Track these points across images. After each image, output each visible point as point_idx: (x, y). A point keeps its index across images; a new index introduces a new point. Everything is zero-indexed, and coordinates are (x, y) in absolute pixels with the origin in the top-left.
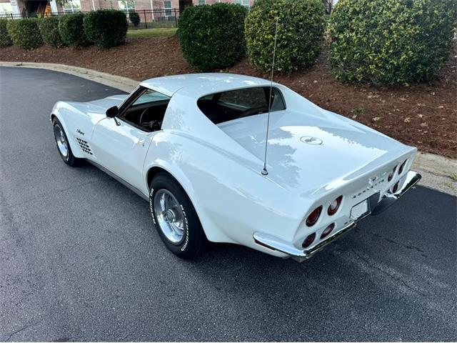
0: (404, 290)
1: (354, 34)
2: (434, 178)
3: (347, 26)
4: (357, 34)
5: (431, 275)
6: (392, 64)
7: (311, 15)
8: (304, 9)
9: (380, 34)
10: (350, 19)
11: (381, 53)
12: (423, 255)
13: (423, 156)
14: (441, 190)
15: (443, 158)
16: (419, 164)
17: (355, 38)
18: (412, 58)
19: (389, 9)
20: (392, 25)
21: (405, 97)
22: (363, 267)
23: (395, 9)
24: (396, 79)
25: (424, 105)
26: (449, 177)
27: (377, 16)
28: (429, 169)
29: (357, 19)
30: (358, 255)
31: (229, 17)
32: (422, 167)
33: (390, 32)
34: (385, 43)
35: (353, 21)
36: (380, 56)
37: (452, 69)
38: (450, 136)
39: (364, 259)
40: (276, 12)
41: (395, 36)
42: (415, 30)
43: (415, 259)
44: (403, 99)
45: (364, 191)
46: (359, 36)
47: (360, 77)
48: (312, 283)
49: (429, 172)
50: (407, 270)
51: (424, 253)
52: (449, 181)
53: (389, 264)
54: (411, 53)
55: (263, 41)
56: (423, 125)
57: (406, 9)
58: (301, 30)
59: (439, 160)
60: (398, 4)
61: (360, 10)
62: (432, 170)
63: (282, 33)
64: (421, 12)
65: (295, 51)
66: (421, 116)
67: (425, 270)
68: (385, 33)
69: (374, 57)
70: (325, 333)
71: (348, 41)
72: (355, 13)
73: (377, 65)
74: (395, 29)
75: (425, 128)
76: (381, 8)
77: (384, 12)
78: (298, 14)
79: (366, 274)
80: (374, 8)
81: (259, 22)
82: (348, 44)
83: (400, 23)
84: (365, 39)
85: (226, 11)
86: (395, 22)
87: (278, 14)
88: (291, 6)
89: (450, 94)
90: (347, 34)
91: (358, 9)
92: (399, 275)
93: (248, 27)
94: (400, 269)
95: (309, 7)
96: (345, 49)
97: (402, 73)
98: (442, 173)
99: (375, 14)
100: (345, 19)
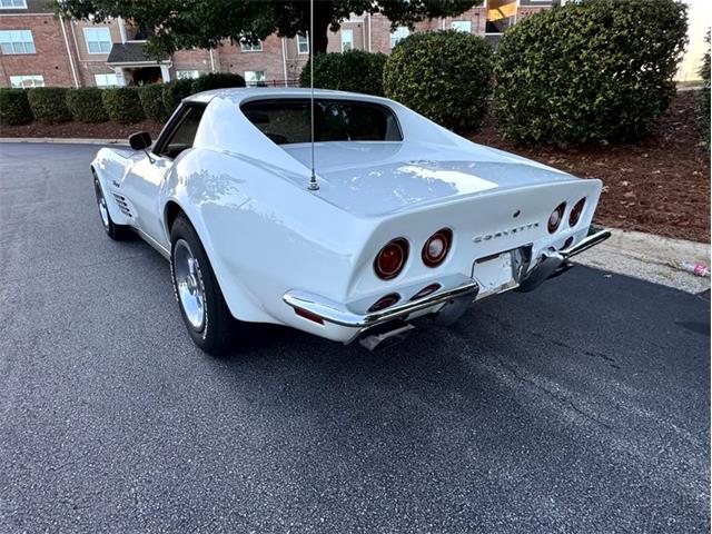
0: (572, 416)
1: (528, 69)
2: (643, 265)
3: (518, 60)
4: (531, 70)
5: (625, 397)
6: (583, 110)
7: (471, 56)
8: (462, 47)
9: (565, 67)
10: (522, 50)
11: (566, 94)
12: (613, 366)
13: (627, 234)
14: (653, 280)
15: (657, 238)
16: (620, 247)
17: (529, 75)
18: (612, 101)
19: (577, 30)
20: (581, 53)
21: (603, 162)
22: (506, 378)
23: (587, 29)
24: (589, 134)
25: (631, 170)
26: (667, 264)
27: (560, 42)
28: (635, 254)
29: (532, 49)
30: (501, 362)
31: (366, 67)
32: (624, 252)
33: (580, 64)
34: (571, 79)
35: (527, 51)
36: (565, 100)
37: (675, 126)
38: (670, 208)
39: (509, 368)
40: (423, 51)
41: (586, 68)
42: (617, 59)
43: (598, 371)
44: (601, 164)
45: (499, 235)
46: (534, 72)
47: (537, 134)
48: (410, 399)
49: (636, 258)
50: (581, 386)
51: (616, 363)
52: (667, 270)
53: (551, 376)
54: (611, 93)
55: (405, 93)
56: (628, 195)
57: (602, 29)
58: (458, 76)
59: (651, 241)
60: (591, 23)
61: (537, 36)
62: (639, 256)
63: (432, 80)
64: (625, 32)
65: (449, 105)
66: (626, 183)
67: (613, 388)
68: (572, 64)
69: (556, 101)
70: (411, 481)
71: (520, 81)
72: (529, 40)
73: (560, 113)
74: (587, 59)
75: (631, 199)
76: (566, 30)
77: (571, 35)
78: (454, 54)
79: (507, 390)
80: (557, 30)
81: (401, 67)
82: (519, 85)
83: (594, 49)
84: (543, 77)
85: (362, 59)
86: (586, 49)
87: (426, 55)
88: (444, 43)
89: (671, 156)
90: (518, 72)
91: (533, 35)
92: (566, 393)
93: (386, 76)
94: (569, 382)
95: (469, 45)
96: (515, 93)
97: (598, 125)
98: (656, 260)
99: (557, 39)
100: (515, 51)
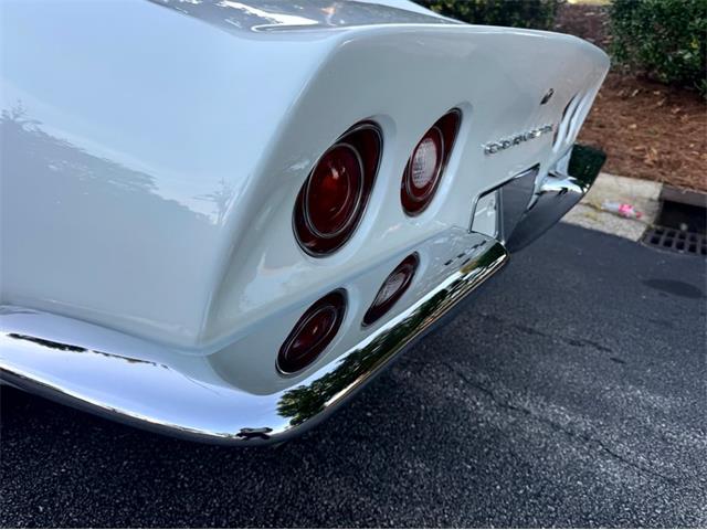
0: (615, 471)
12: (615, 360)
30: (461, 375)
39: (478, 386)
51: (616, 354)
53: (546, 391)
94: (578, 402)
